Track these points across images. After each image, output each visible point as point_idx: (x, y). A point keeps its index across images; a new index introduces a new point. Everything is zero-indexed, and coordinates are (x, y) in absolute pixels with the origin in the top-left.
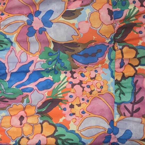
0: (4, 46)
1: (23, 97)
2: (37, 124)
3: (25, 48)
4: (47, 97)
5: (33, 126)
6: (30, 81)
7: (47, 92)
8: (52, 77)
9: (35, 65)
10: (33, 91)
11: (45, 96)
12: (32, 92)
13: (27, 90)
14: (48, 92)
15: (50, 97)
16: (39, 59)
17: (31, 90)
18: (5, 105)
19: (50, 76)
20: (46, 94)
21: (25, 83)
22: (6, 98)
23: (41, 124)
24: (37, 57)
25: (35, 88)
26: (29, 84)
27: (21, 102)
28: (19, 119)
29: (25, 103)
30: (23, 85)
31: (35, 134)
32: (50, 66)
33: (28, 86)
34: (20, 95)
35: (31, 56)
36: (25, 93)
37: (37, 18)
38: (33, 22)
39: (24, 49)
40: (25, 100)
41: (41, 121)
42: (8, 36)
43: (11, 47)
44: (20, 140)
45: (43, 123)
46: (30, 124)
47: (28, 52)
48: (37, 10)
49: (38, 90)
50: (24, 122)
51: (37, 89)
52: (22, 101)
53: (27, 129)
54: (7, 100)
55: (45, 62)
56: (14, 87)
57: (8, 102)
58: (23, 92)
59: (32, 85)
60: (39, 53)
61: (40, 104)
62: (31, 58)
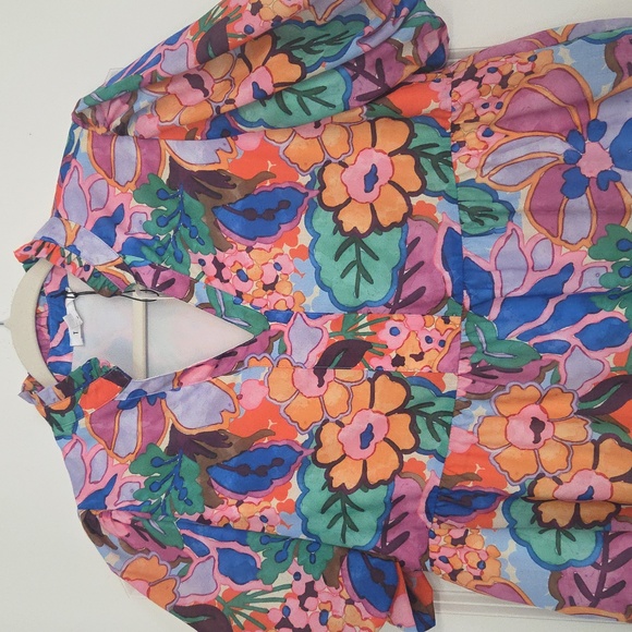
0: (489, 222)
1: (541, 368)
2: (582, 443)
3: (549, 228)
4: (612, 369)
5: (569, 447)
6: (557, 321)
7: (613, 355)
8: (623, 311)
9: (582, 277)
10: (569, 351)
11: (607, 366)
12: (566, 355)
13: (550, 348)
14: (617, 354)
15: (621, 369)
16: (588, 260)
17: (564, 348)
18: (490, 387)
19: (617, 309)
20: (610, 359)
21: (544, 327)
22: (492, 367)
23: (597, 444)
24: (583, 254)
25: (575, 342)
26: (557, 329)
27: (534, 380)
28: (531, 427)
29: (546, 383)
30: (538, 331)
31: (575, 469)
32: (627, 280)
33: (554, 336)
34: (534, 360)
35: (564, 250)
36: (547, 357)
37: (595, 145)
38: (584, 156)
39: (548, 231)
40: (549, 375)
41: (596, 436)
42: (502, 196)
43: (510, 227)
44: (534, 483)
45: (601, 440)
46: (562, 441)
47: (557, 240)
48: (593, 117)
49: (584, 348)
50: (545, 434)
51: (580, 344)
52: (539, 378)
53: (551, 455)
54: (495, 373)
55: (610, 270)
56: (515, 339)
57: (497, 377)
58: (539, 352)
59: (565, 335)
60: (588, 243)
61: (589, 387)
62: (565, 256)
